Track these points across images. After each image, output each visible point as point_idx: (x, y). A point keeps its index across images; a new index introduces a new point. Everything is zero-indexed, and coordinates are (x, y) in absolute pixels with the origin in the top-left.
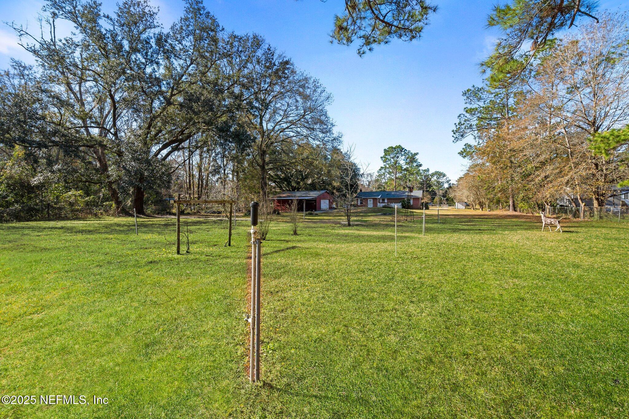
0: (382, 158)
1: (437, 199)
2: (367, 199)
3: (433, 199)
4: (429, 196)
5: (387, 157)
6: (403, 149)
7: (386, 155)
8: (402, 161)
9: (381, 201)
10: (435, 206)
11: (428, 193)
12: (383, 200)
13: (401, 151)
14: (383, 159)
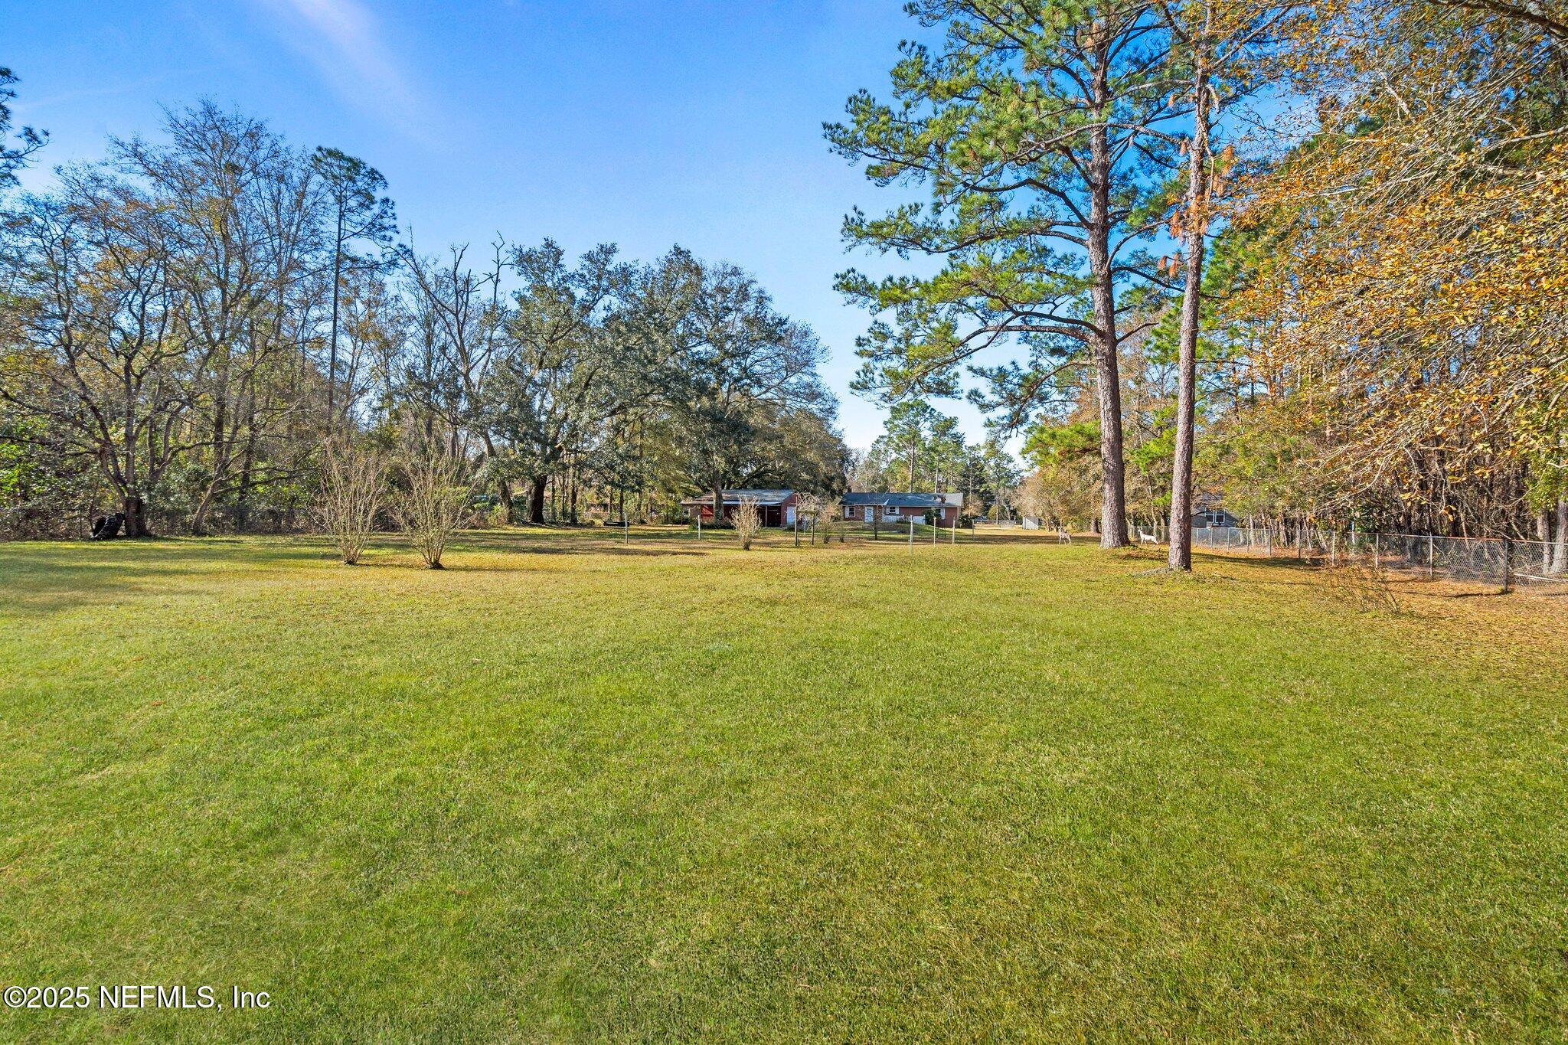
0: (885, 423)
1: (994, 509)
2: (863, 507)
3: (988, 508)
4: (979, 503)
5: (896, 422)
6: (928, 407)
7: (895, 418)
8: (926, 432)
9: (888, 511)
10: (990, 523)
11: (976, 496)
12: (893, 509)
13: (925, 411)
14: (889, 425)
